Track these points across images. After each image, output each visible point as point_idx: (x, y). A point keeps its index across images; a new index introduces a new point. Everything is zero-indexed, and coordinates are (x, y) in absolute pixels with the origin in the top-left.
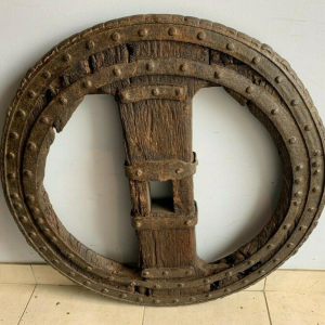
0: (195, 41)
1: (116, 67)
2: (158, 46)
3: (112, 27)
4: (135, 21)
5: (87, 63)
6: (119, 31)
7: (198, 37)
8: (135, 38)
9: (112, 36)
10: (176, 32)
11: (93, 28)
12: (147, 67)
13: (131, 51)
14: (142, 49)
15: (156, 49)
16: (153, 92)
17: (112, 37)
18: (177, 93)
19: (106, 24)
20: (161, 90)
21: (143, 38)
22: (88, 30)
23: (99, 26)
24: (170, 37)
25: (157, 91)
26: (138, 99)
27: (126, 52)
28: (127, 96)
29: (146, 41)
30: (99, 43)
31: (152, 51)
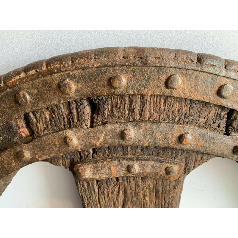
0: (212, 98)
1: (70, 133)
2: (143, 104)
3: (59, 70)
4: (104, 60)
5: (22, 123)
6: (73, 78)
7: (219, 93)
8: (104, 91)
9: (59, 86)
10: (180, 82)
11: (26, 69)
12: (122, 135)
13: (95, 108)
14: (115, 106)
15: (138, 108)
16: (129, 169)
17: (61, 87)
18: (168, 171)
19: (49, 62)
20: (142, 167)
21: (118, 92)
22: (17, 72)
23: (35, 66)
24: (167, 92)
25: (137, 168)
26: (104, 177)
27: (87, 110)
28: (87, 172)
29: (122, 97)
30: (39, 97)
31: (132, 110)
